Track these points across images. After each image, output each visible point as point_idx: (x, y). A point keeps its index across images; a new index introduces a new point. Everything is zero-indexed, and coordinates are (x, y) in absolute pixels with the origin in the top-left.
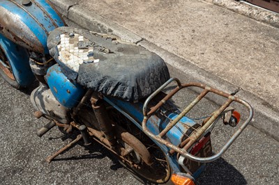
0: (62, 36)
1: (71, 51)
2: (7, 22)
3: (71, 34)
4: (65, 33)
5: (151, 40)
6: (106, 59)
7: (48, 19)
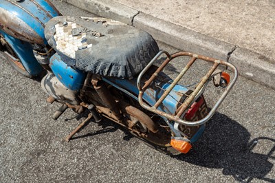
0: (57, 26)
1: (67, 39)
2: (5, 21)
3: (65, 23)
4: (59, 23)
5: (147, 12)
6: (98, 42)
7: (42, 11)
